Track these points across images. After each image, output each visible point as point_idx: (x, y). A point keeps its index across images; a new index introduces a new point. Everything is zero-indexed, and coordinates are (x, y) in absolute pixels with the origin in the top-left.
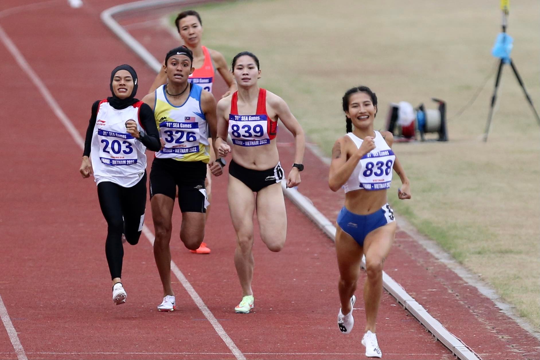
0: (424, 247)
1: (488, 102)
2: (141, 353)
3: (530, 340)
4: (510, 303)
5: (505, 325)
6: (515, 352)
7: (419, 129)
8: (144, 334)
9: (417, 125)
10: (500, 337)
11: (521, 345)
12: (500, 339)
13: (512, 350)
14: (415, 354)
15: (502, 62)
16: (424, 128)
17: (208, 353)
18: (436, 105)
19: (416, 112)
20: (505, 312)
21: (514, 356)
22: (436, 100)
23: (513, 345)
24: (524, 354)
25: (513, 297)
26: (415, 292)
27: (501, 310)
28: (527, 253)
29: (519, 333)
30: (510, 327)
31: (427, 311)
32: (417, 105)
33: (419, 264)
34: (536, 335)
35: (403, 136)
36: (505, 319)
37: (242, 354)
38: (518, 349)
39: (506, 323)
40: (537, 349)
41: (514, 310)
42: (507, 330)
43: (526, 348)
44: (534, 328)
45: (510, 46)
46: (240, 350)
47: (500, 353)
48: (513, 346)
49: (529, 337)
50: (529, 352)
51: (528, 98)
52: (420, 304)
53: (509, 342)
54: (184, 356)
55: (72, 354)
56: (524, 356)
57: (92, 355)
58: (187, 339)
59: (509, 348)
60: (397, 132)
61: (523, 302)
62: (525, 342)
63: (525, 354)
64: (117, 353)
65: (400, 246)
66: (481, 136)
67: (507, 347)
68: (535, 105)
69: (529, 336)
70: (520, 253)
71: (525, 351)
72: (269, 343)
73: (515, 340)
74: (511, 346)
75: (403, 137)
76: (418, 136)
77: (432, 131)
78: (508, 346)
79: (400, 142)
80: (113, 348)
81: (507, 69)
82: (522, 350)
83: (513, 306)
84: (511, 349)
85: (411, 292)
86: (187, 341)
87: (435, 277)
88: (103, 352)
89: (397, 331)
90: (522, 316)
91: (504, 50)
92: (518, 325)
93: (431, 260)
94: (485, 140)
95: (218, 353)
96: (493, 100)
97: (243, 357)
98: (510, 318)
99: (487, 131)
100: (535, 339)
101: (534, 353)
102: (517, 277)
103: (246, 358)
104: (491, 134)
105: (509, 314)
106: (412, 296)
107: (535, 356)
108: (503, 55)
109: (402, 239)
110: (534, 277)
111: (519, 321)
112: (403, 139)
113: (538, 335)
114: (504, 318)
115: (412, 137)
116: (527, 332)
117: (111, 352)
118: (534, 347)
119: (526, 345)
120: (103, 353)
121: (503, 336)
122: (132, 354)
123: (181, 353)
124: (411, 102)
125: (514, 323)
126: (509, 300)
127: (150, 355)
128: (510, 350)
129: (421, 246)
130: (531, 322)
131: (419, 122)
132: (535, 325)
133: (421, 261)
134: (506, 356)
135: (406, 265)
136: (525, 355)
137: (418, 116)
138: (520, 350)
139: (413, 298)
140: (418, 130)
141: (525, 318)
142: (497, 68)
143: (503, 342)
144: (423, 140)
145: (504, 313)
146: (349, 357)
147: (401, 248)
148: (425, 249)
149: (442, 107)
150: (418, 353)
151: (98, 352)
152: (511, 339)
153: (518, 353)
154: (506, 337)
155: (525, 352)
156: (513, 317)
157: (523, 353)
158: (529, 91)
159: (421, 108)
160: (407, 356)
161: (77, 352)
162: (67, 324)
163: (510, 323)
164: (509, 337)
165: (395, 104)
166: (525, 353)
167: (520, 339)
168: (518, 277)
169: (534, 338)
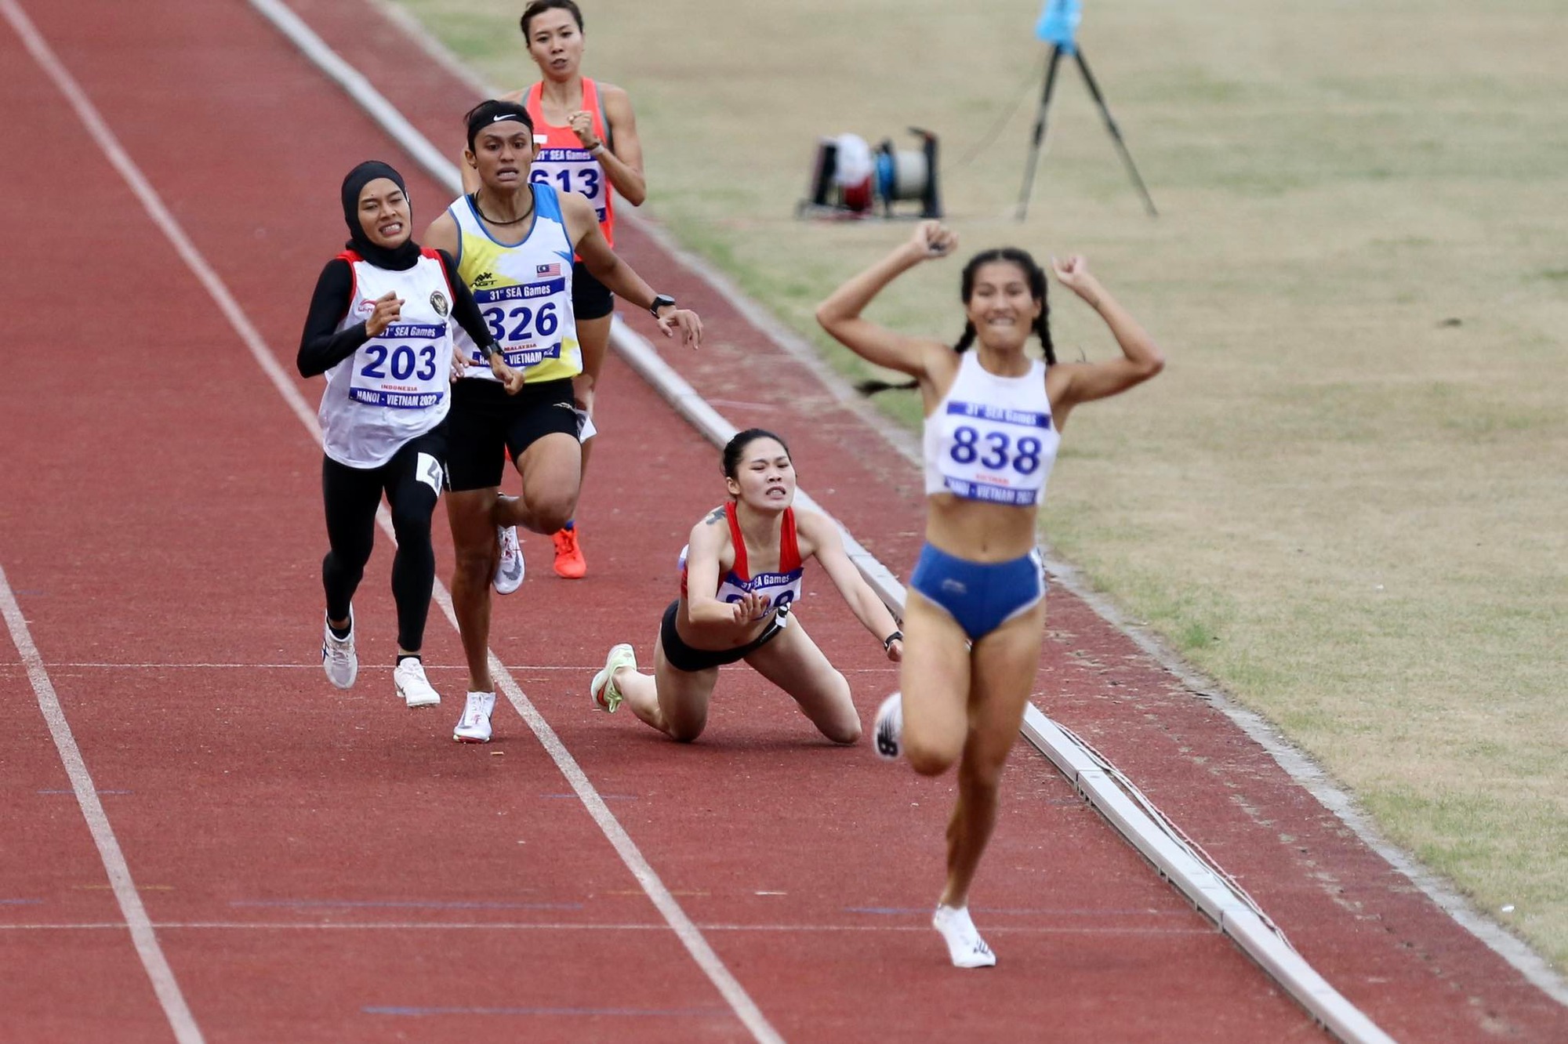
0: (892, 442)
1: (1027, 136)
2: (289, 666)
3: (1117, 641)
4: (1073, 562)
5: (1061, 610)
6: (1083, 667)
7: (882, 192)
8: (296, 625)
9: (877, 184)
10: (1052, 634)
11: (1097, 651)
12: (1051, 638)
13: (1077, 663)
14: (870, 670)
15: (1058, 51)
16: (891, 190)
17: (431, 667)
18: (917, 143)
19: (876, 156)
20: (1063, 581)
21: (1080, 675)
22: (917, 132)
23: (1079, 651)
24: (1102, 671)
25: (1080, 550)
26: (871, 537)
27: (1053, 577)
28: (1110, 456)
29: (1092, 626)
30: (1073, 613)
31: (897, 579)
32: (877, 141)
33: (880, 479)
34: (1128, 631)
35: (845, 206)
36: (1062, 597)
37: (503, 669)
38: (1089, 660)
39: (1065, 606)
40: (1130, 660)
41: (1081, 578)
42: (1066, 618)
43: (1107, 657)
44: (1124, 615)
45: (1074, 18)
46: (500, 659)
47: (1051, 669)
48: (1078, 654)
49: (1113, 635)
50: (1112, 665)
51: (1112, 128)
52: (882, 563)
53: (1070, 646)
54: (381, 672)
55: (143, 667)
56: (1102, 674)
57: (185, 669)
58: (388, 637)
59: (1069, 658)
60: (833, 198)
61: (1100, 561)
62: (1104, 646)
63: (1106, 670)
64: (239, 665)
65: (839, 440)
66: (1012, 209)
67: (1065, 656)
68: (1128, 144)
69: (1113, 632)
70: (1093, 455)
71: (1104, 663)
72: (562, 645)
73: (1083, 641)
74: (1073, 655)
75: (848, 209)
76: (879, 207)
77: (908, 197)
78: (1068, 653)
79: (840, 219)
80: (230, 654)
81: (1067, 65)
82: (1097, 662)
83: (1080, 568)
84: (1074, 659)
85: (864, 537)
86: (387, 640)
87: (915, 506)
88: (210, 663)
89: (833, 621)
90: (1099, 589)
91: (1062, 26)
92: (1090, 610)
93: (907, 470)
94: (1021, 216)
95: (452, 667)
96: (1039, 132)
97: (506, 674)
98: (1072, 595)
99: (1024, 196)
100: (1125, 639)
101: (1123, 668)
102: (1087, 508)
103: (513, 677)
104: (1033, 205)
105: (1070, 585)
106: (866, 547)
107: (1125, 674)
108: (1058, 37)
109: (842, 426)
110: (1124, 507)
111: (1091, 599)
112: (848, 212)
113: (1133, 631)
114: (1061, 594)
115: (867, 210)
116: (1110, 624)
117: (226, 663)
118: (1124, 655)
119: (1107, 651)
120: (209, 665)
121: (1058, 632)
122: (269, 668)
123: (374, 666)
124: (864, 135)
125: (1082, 604)
126: (1072, 556)
127: (308, 669)
128: (1072, 663)
129: (884, 441)
130: (1118, 602)
131: (881, 178)
132: (1125, 610)
133: (883, 474)
134: (1065, 676)
135: (851, 480)
136: (1106, 673)
137: (879, 165)
138: (1093, 663)
139: (868, 551)
140: (878, 195)
141: (1105, 594)
142: (1048, 64)
143: (1057, 644)
144: (889, 216)
145: (1060, 584)
146: (732, 674)
147: (843, 444)
148: (893, 448)
149: (930, 146)
150: (876, 668)
151: (199, 663)
152: (1074, 638)
153: (1090, 668)
154: (1065, 634)
155: (1103, 666)
156: (1079, 593)
157: (1100, 670)
158: (1116, 114)
159: (886, 149)
160: (855, 675)
161: (153, 661)
162: (133, 602)
163: (1073, 605)
164: (1071, 635)
165: (829, 138)
166: (1104, 668)
167: (1095, 638)
168: (1091, 508)
169: (1123, 637)
